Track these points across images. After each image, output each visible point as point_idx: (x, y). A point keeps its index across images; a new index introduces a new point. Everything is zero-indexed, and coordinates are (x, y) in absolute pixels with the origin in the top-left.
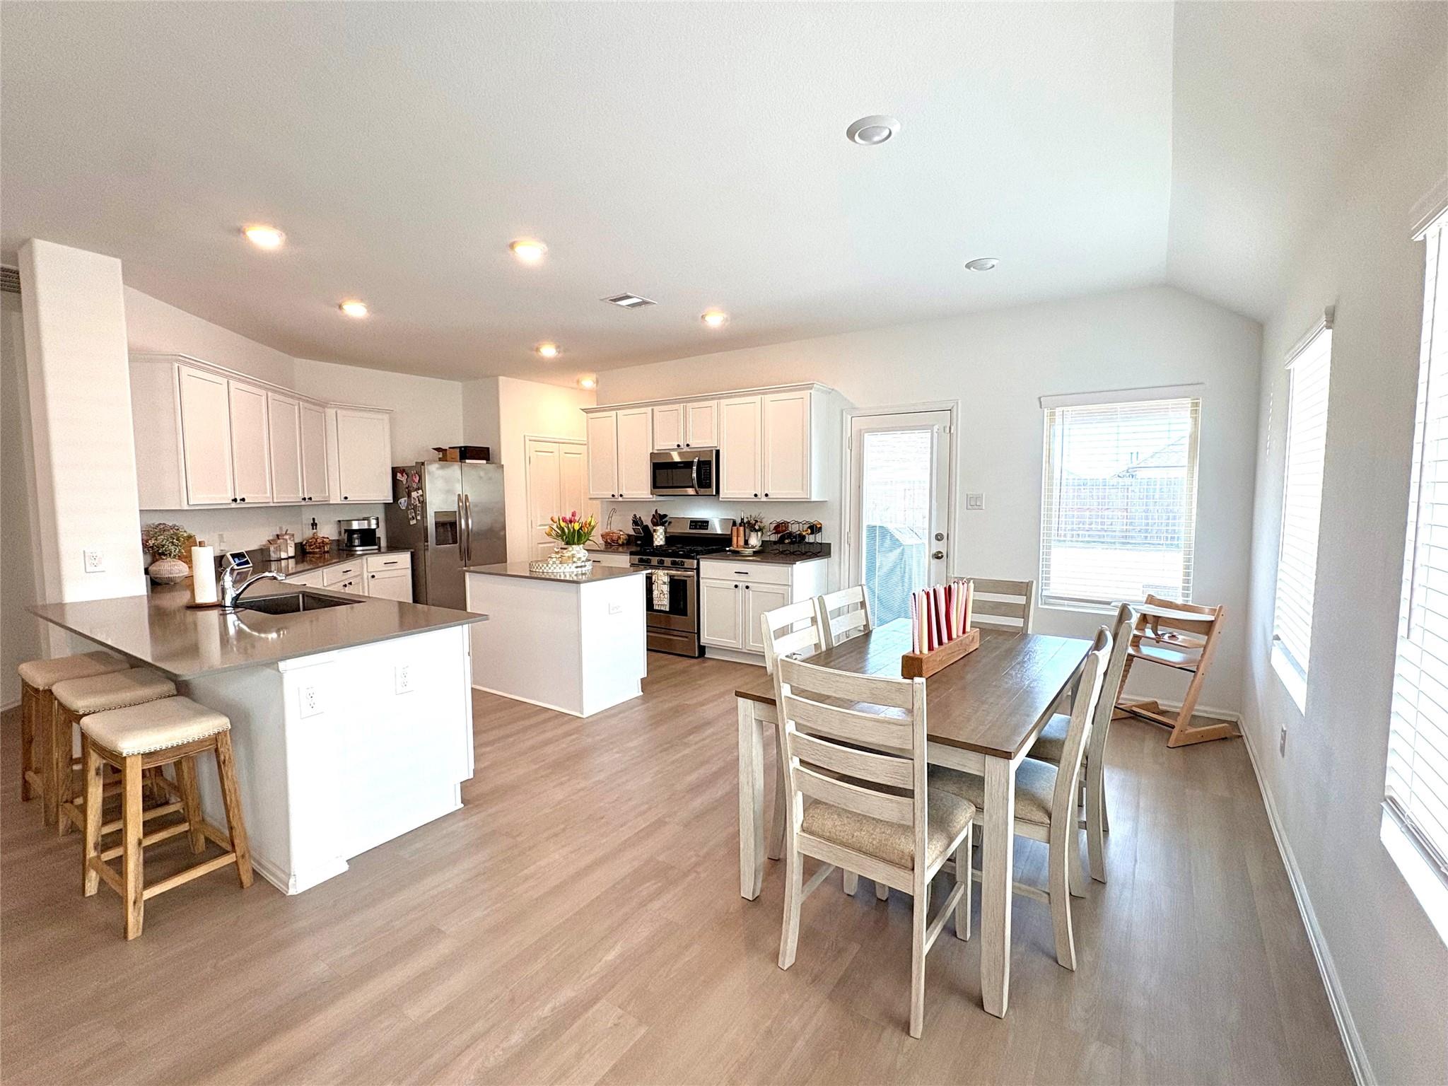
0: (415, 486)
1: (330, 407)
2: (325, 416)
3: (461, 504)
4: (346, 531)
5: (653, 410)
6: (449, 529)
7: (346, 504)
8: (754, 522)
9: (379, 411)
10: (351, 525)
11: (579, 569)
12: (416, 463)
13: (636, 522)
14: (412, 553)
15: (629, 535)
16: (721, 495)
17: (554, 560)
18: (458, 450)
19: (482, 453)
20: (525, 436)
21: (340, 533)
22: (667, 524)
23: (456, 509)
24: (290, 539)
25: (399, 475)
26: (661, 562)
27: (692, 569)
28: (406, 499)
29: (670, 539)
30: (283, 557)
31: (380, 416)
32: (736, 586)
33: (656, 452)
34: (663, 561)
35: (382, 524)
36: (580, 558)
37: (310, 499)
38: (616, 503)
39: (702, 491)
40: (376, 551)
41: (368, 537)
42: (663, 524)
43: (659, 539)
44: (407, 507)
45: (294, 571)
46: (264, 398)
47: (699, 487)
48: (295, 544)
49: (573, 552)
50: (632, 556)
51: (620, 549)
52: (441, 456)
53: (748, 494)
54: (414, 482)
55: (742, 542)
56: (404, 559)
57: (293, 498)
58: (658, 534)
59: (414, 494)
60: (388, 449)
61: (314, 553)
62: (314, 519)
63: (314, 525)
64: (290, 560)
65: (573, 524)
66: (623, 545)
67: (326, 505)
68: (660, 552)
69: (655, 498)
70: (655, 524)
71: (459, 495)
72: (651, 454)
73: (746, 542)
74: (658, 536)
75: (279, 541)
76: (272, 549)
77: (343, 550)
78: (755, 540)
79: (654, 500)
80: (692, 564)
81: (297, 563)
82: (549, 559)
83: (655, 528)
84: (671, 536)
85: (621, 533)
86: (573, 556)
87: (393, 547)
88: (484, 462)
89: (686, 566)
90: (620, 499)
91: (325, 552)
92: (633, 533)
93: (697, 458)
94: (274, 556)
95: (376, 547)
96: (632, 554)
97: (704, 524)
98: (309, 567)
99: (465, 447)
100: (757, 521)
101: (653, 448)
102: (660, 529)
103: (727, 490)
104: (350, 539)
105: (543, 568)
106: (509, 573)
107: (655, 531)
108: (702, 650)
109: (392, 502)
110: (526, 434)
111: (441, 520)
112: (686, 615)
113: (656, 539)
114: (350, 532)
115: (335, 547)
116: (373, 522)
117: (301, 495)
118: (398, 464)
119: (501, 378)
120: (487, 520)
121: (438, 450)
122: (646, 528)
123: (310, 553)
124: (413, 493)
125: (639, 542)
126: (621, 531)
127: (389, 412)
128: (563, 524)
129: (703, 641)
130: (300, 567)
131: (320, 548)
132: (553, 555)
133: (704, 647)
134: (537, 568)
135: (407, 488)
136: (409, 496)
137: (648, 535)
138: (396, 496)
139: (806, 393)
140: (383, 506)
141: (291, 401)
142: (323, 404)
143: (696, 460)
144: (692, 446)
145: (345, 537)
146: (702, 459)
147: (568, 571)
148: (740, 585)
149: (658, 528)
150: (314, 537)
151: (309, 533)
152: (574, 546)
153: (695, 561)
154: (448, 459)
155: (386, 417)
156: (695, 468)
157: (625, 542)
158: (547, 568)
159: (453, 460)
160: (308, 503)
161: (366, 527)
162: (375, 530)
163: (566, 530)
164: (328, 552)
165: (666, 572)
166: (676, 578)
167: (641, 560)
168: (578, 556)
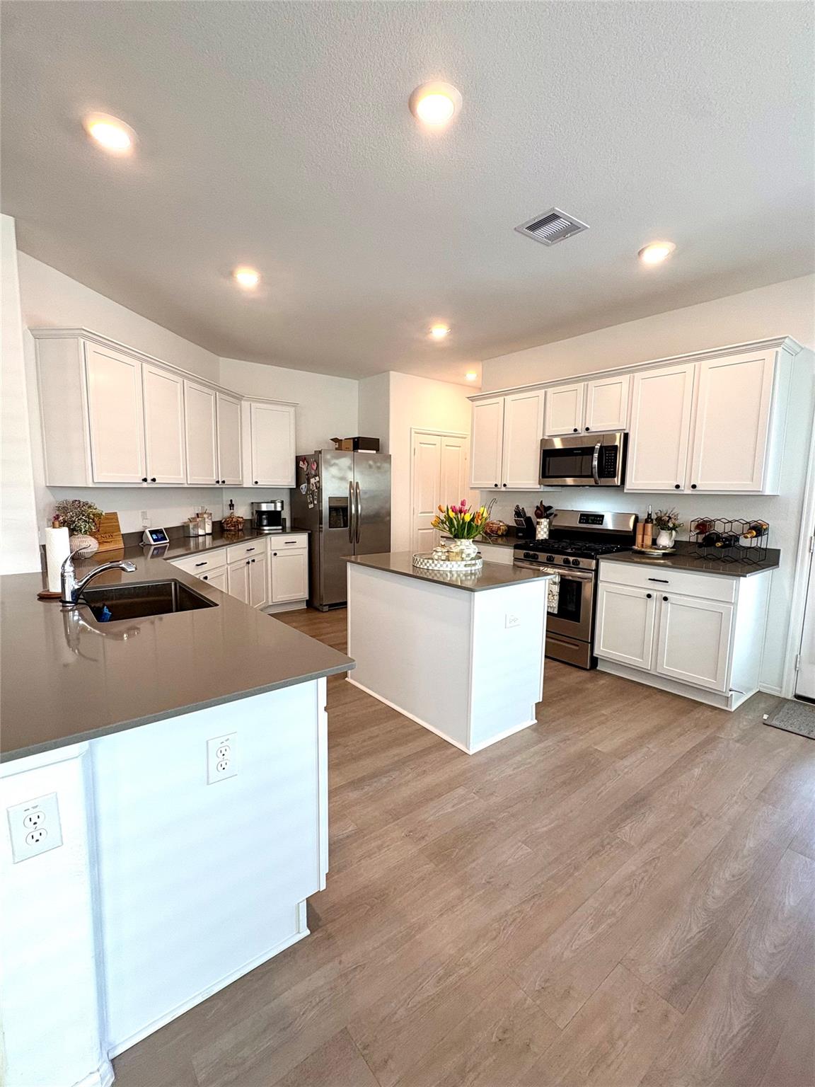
0: (313, 472)
1: (246, 400)
2: (241, 407)
3: (352, 491)
4: (257, 512)
5: (546, 393)
6: (341, 514)
7: (256, 489)
8: (667, 519)
9: (287, 404)
10: (260, 507)
11: (469, 569)
12: (315, 451)
13: (519, 513)
14: (309, 534)
15: (508, 526)
16: (628, 485)
17: (440, 554)
18: (352, 441)
19: (373, 444)
20: (411, 429)
21: (252, 514)
22: (551, 517)
23: (348, 495)
24: (208, 517)
25: (301, 463)
26: (550, 560)
27: (590, 570)
28: (306, 484)
29: (553, 532)
30: (200, 533)
31: (287, 409)
32: (649, 596)
33: (546, 438)
34: (554, 558)
35: (287, 508)
36: (469, 554)
37: (224, 482)
38: (497, 493)
39: (603, 481)
40: (281, 531)
41: (274, 518)
42: (547, 517)
43: (542, 532)
44: (306, 493)
45: (211, 546)
46: (179, 386)
47: (599, 477)
48: (213, 523)
49: (461, 547)
50: (516, 550)
51: (500, 540)
52: (337, 446)
53: (666, 484)
54: (313, 469)
55: (648, 541)
56: (302, 539)
57: (210, 480)
58: (542, 526)
59: (313, 481)
60: (293, 441)
61: (230, 530)
62: (231, 501)
63: (231, 506)
64: (207, 537)
65: (463, 514)
66: (502, 536)
67: (239, 488)
68: (543, 546)
69: (542, 488)
70: (539, 516)
71: (351, 482)
72: (541, 440)
73: (654, 542)
74: (542, 529)
75: (198, 520)
76: (191, 526)
77: (254, 529)
78: (665, 540)
79: (542, 490)
80: (590, 565)
81: (214, 539)
82: (435, 553)
83: (538, 520)
84: (555, 529)
85: (501, 524)
86: (462, 552)
87: (296, 528)
88: (375, 452)
89: (580, 566)
90: (503, 489)
91: (239, 530)
92: (515, 525)
93: (599, 445)
94: (192, 532)
95: (280, 527)
96: (516, 547)
97: (599, 518)
98: (227, 543)
99: (358, 438)
100: (670, 518)
101: (543, 435)
102: (544, 522)
103: (636, 479)
104: (260, 520)
105: (428, 565)
106: (392, 569)
107: (538, 523)
108: (595, 661)
109: (295, 487)
110: (413, 427)
111: (335, 504)
112: (579, 622)
113: (540, 532)
114: (260, 513)
115: (248, 525)
116: (279, 505)
117: (215, 479)
118: (302, 453)
119: (391, 372)
120: (375, 507)
121: (335, 440)
122: (529, 520)
123: (227, 530)
124: (311, 480)
125: (520, 534)
126: (500, 521)
127: (295, 405)
128: (452, 515)
129: (597, 653)
130: (218, 542)
131: (235, 526)
132: (439, 549)
133: (597, 658)
134: (421, 563)
135: (307, 475)
136: (309, 482)
137: (530, 528)
138: (298, 483)
139: (768, 354)
140: (288, 491)
141: (206, 390)
142: (239, 398)
143: (598, 447)
144: (592, 429)
145: (256, 516)
146: (605, 445)
147: (455, 568)
148: (654, 594)
149: (543, 520)
150: (231, 517)
151: (227, 513)
152: (463, 540)
153: (594, 561)
154: (343, 448)
155: (292, 410)
156: (596, 455)
157: (505, 533)
158: (433, 565)
159: (347, 449)
160: (222, 486)
161: (273, 509)
162: (280, 512)
163: (455, 523)
164: (241, 530)
165: (557, 570)
166: (567, 578)
167: (526, 556)
168: (467, 551)
